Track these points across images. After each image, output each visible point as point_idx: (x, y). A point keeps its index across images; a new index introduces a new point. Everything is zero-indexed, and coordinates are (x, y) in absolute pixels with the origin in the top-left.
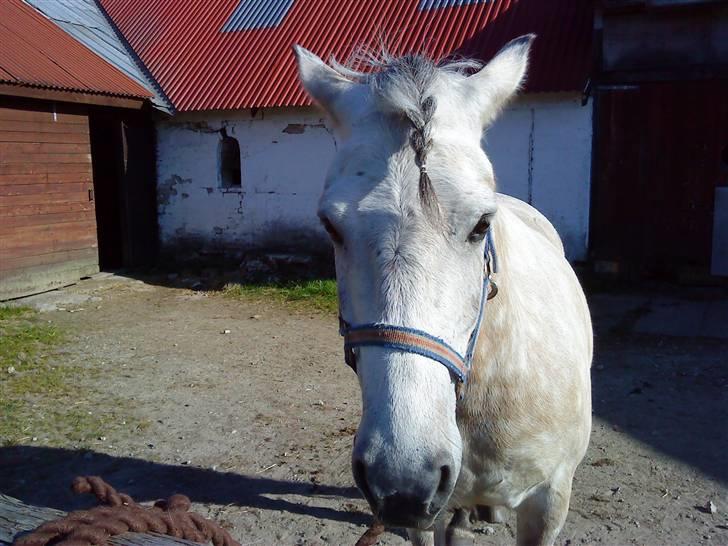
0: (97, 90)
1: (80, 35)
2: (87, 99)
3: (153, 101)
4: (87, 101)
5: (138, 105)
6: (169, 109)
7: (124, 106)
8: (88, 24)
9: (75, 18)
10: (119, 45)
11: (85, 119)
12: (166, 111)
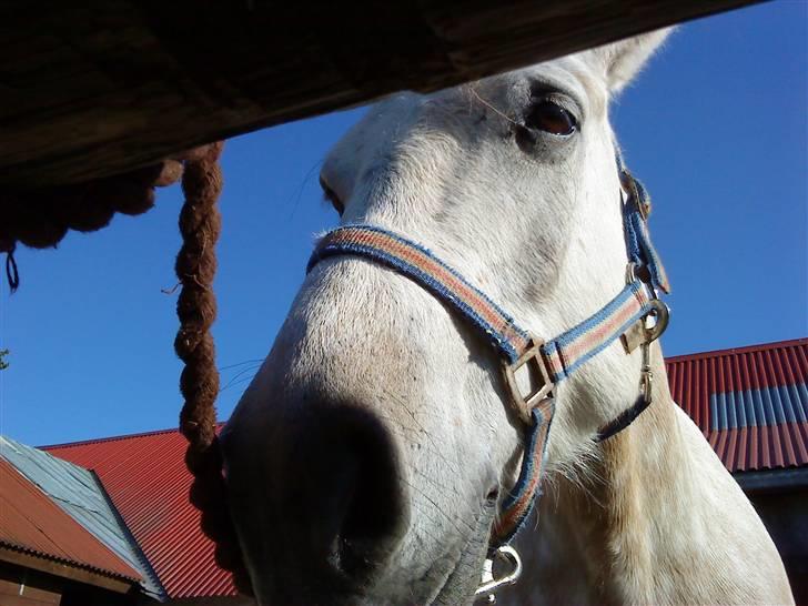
0: (80, 563)
1: (77, 515)
2: (65, 572)
3: (143, 585)
4: (65, 575)
5: (123, 588)
6: (160, 596)
7: (108, 587)
8: (88, 507)
9: (76, 499)
10: (118, 530)
11: (56, 598)
12: (156, 597)
